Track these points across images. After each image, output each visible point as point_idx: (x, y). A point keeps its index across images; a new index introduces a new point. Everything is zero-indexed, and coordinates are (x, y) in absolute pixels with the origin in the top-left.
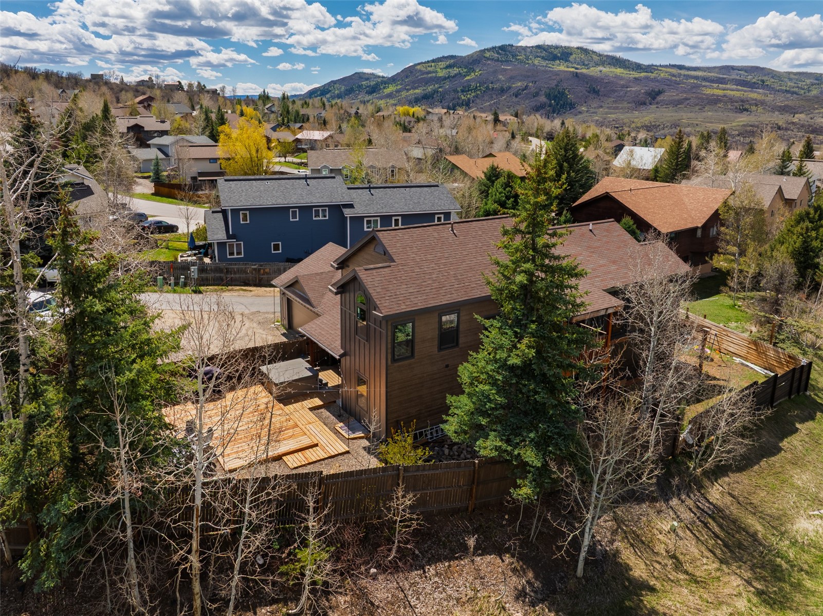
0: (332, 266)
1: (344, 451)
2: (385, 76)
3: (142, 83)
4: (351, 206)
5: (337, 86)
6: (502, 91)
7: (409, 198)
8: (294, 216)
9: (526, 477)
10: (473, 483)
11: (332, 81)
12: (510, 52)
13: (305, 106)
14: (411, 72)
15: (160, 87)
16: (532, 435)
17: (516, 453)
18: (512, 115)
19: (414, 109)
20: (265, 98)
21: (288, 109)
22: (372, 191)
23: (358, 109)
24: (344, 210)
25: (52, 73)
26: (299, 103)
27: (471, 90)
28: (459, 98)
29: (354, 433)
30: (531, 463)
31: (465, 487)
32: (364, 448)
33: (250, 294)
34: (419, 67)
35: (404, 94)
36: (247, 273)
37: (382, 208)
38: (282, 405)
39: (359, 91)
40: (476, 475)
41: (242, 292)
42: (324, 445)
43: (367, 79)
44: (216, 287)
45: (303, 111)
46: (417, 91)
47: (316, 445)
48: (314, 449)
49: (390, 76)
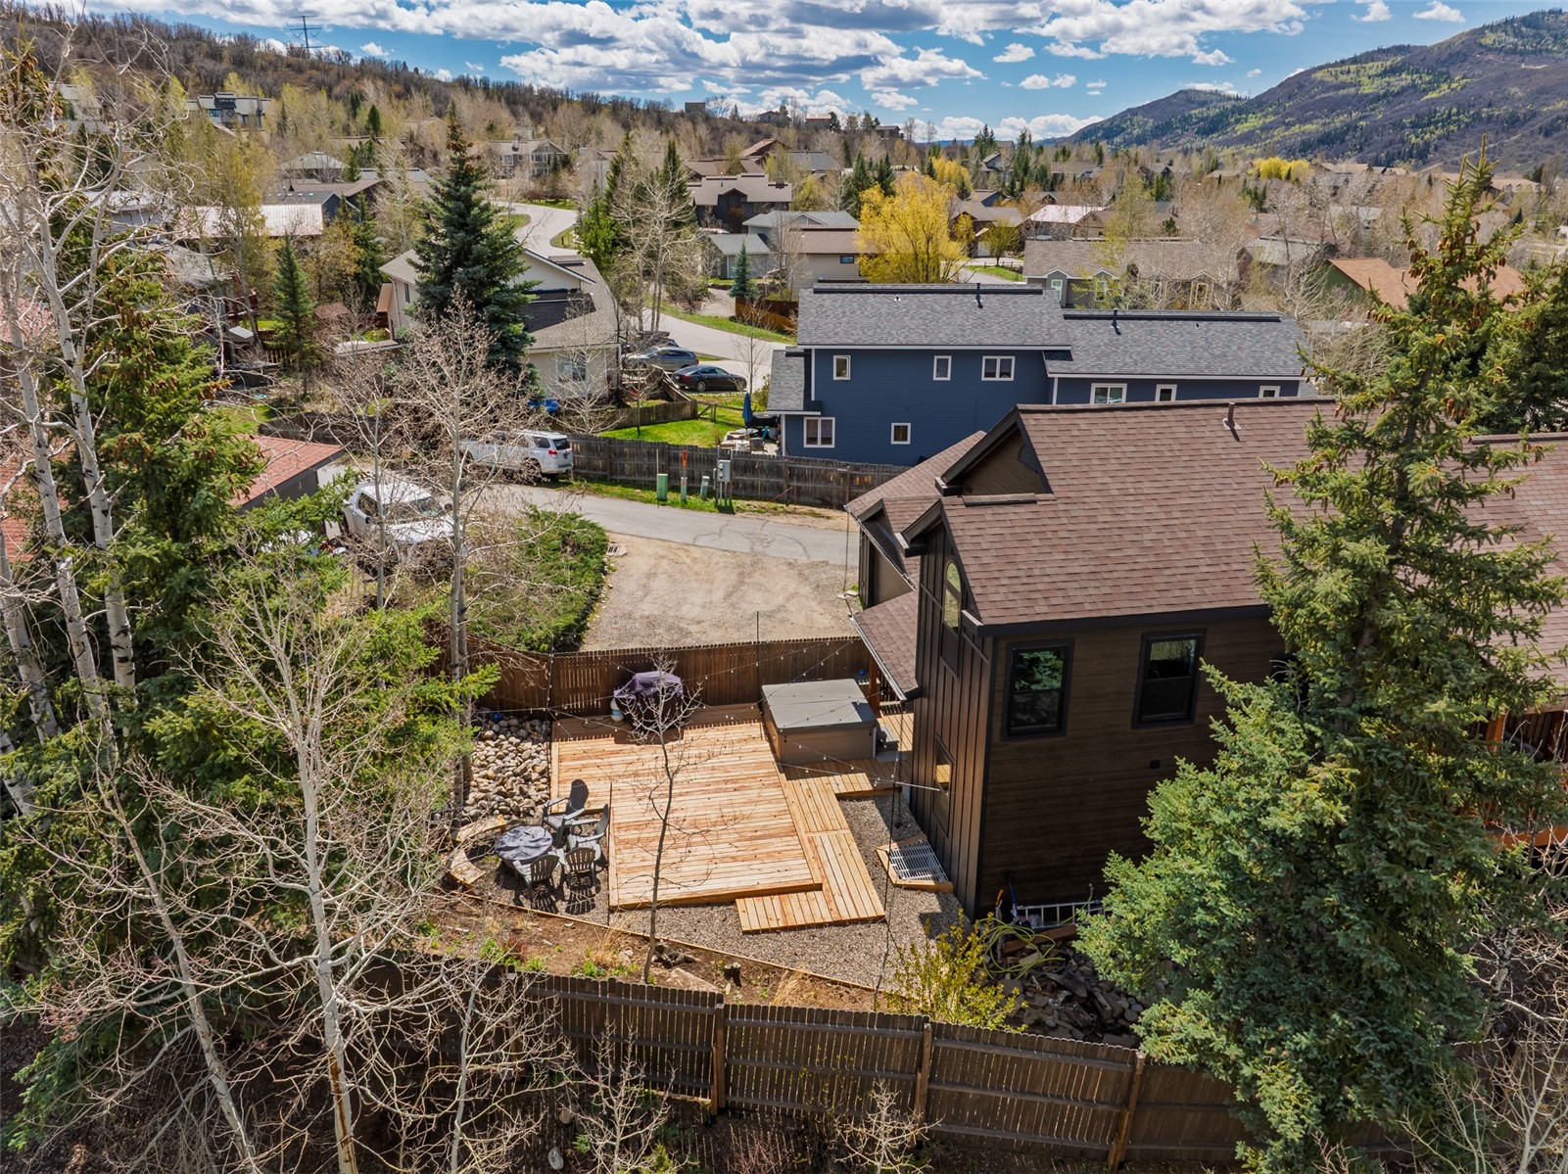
0: (937, 485)
1: (872, 914)
2: (1243, 95)
3: (768, 117)
4: (1065, 355)
5: (1139, 118)
6: (1514, 122)
7: (1202, 343)
8: (942, 372)
9: (1266, 1147)
10: (1126, 1103)
11: (1129, 110)
12: (1549, 29)
13: (1061, 158)
14: (1301, 87)
15: (798, 126)
16: (1303, 1040)
17: (1247, 1071)
18: (1526, 177)
19: (1293, 164)
20: (986, 142)
21: (1027, 164)
22: (1120, 325)
23: (1171, 164)
24: (1048, 363)
25: (623, 104)
26: (1050, 151)
27: (1437, 122)
28: (1403, 142)
29: (913, 874)
30: (1273, 1120)
31: (1101, 1108)
32: (923, 918)
33: (824, 523)
34: (1319, 75)
35: (1279, 134)
36: (828, 481)
37: (1136, 363)
38: (783, 776)
39: (1184, 129)
40: (1136, 1088)
41: (810, 518)
42: (835, 890)
43: (1203, 104)
44: (764, 504)
45: (1054, 169)
46: (1309, 127)
47: (818, 887)
48: (811, 894)
49: (1252, 96)
